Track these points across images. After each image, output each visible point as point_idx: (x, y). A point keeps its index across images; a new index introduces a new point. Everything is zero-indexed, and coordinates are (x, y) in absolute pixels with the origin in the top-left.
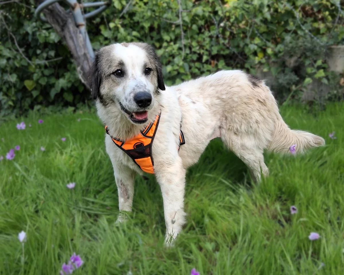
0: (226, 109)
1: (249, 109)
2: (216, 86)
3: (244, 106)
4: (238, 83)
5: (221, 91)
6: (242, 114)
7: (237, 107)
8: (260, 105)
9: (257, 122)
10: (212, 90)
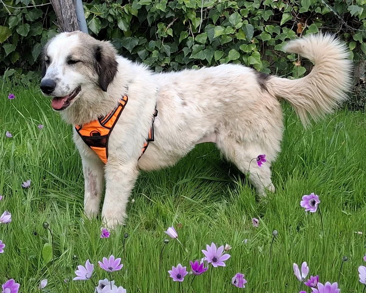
0: (228, 114)
1: (255, 116)
2: (220, 86)
3: (249, 112)
4: (245, 86)
5: (225, 93)
6: (247, 121)
7: (241, 112)
8: (268, 112)
9: (264, 131)
10: (214, 90)
